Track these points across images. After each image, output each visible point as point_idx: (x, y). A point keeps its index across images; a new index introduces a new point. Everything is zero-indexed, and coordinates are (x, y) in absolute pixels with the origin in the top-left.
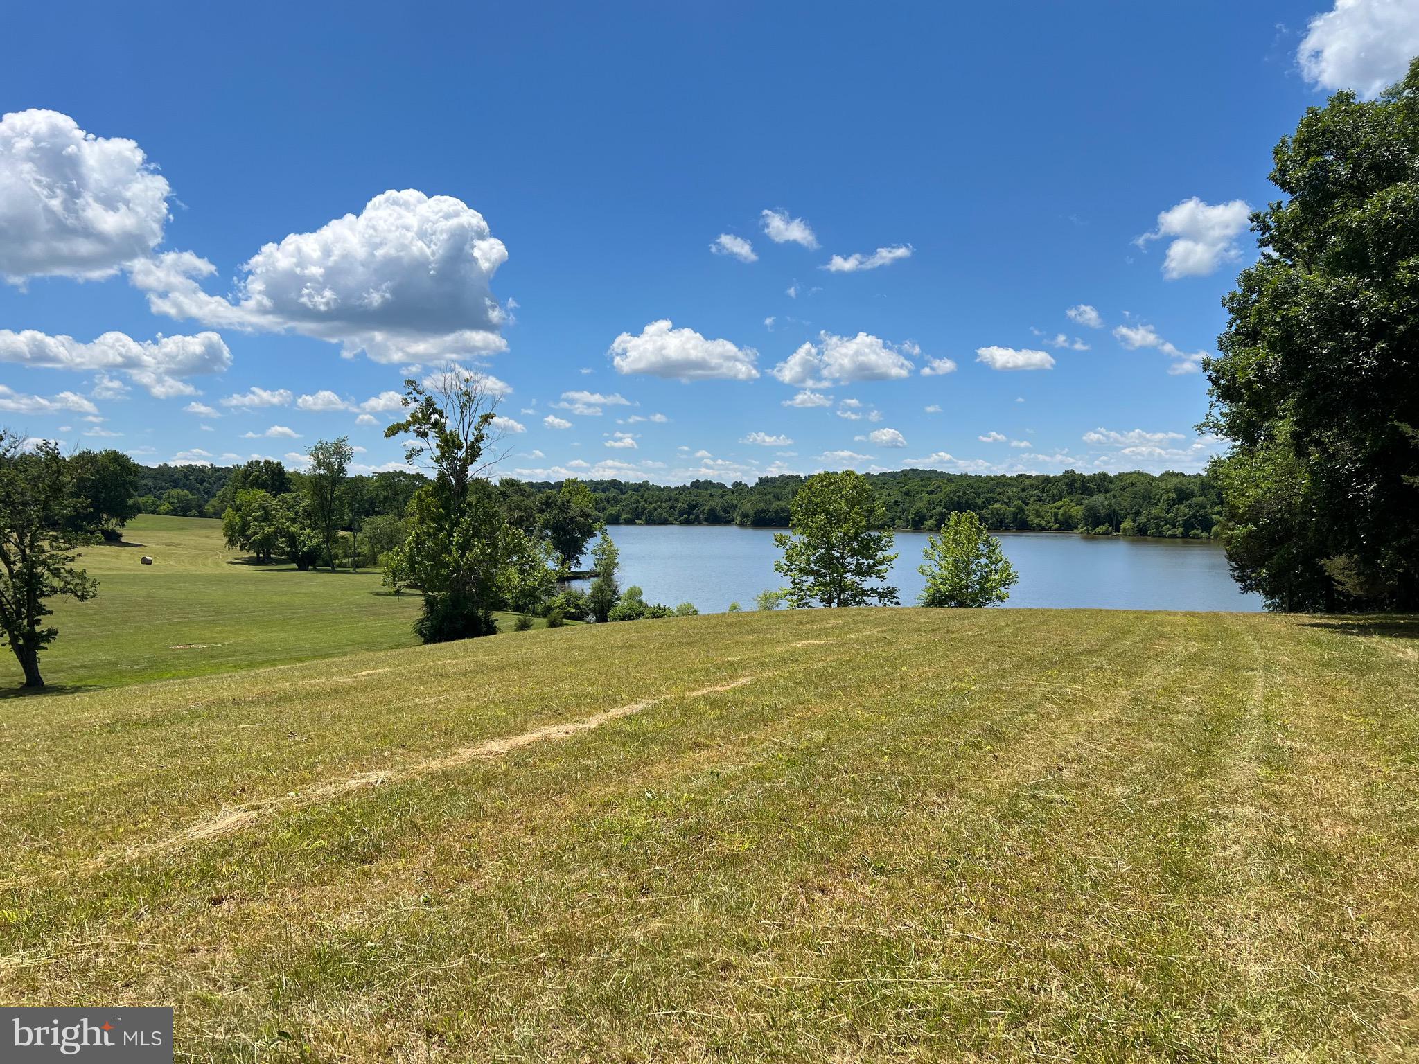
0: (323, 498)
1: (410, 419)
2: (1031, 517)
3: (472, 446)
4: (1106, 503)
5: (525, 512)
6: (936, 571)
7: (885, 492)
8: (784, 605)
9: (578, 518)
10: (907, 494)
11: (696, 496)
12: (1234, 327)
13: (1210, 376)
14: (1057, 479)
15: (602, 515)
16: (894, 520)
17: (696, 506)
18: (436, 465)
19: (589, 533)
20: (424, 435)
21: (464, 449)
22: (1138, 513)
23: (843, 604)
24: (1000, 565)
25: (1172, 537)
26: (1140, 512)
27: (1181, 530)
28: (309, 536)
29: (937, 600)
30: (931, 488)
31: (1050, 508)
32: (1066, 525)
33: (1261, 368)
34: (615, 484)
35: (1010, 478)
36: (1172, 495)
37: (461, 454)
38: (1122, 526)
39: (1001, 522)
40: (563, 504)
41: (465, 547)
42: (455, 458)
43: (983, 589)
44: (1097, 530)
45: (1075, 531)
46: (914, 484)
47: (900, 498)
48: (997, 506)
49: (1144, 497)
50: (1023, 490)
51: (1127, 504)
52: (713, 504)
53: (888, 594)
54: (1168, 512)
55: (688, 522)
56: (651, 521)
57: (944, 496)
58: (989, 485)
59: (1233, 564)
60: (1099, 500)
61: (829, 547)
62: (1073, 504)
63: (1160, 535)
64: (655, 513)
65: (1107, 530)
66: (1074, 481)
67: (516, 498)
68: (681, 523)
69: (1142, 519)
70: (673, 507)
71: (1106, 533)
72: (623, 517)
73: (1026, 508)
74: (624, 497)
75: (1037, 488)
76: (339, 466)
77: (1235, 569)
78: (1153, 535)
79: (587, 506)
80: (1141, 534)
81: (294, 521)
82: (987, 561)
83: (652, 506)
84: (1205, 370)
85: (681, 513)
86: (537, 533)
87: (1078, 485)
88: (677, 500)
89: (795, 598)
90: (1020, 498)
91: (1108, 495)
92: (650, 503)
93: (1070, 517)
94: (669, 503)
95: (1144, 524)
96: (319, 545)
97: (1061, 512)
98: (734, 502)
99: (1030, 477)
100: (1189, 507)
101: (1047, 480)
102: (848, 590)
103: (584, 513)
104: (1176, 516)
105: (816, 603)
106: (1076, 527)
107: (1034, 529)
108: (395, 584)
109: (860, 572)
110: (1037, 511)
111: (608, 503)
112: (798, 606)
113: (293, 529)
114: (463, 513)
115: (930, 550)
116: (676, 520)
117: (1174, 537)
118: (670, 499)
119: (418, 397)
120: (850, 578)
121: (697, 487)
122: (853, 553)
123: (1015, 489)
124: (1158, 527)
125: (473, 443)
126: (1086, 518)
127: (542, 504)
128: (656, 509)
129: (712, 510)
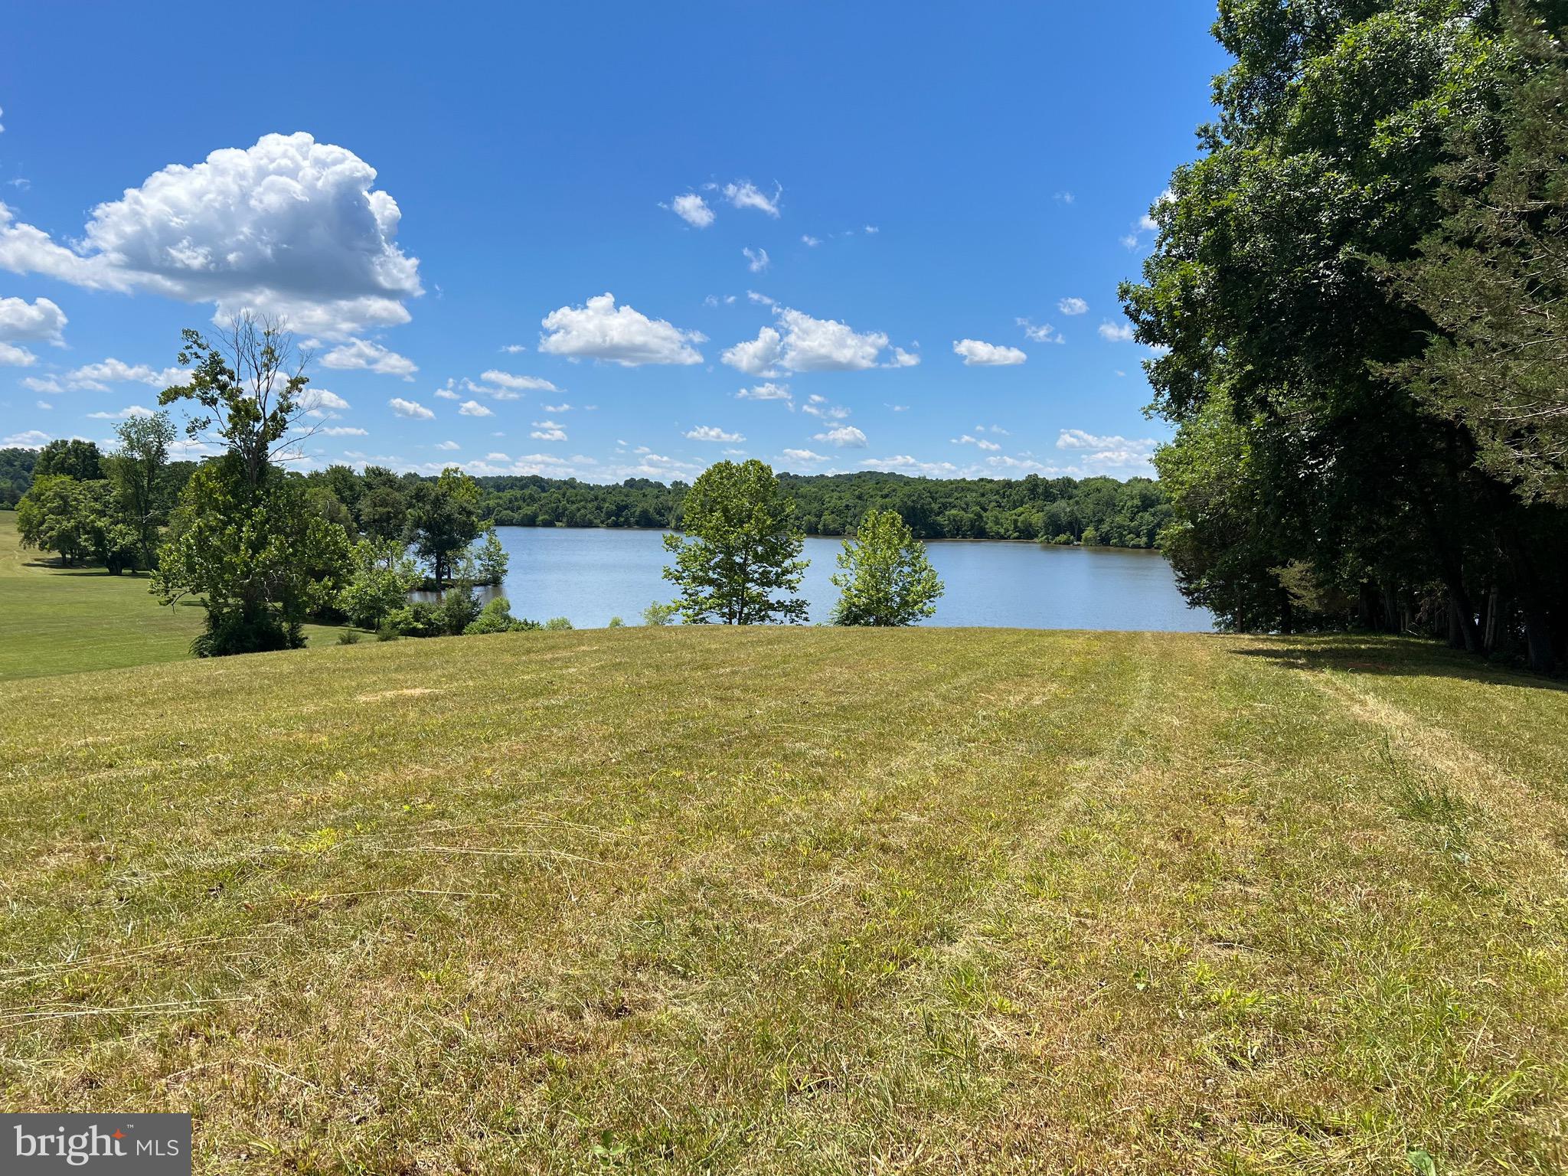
0: (138, 486)
1: (194, 381)
2: (990, 524)
3: (274, 417)
4: (1068, 510)
5: (393, 507)
6: (852, 580)
7: (836, 495)
8: (678, 619)
9: (456, 515)
10: (860, 497)
11: (626, 496)
12: (1164, 248)
13: (1127, 308)
14: (1019, 484)
15: (516, 516)
16: (844, 526)
17: (626, 507)
18: (226, 440)
19: (471, 533)
20: (213, 402)
21: (262, 421)
22: (1101, 521)
23: (745, 620)
24: (924, 574)
25: (1135, 547)
26: (1103, 520)
27: (1144, 539)
28: (121, 531)
29: (852, 617)
30: (886, 491)
31: (1009, 516)
32: (1026, 534)
33: (1187, 287)
34: (535, 480)
35: (969, 483)
36: (1137, 502)
37: (258, 427)
38: (1084, 535)
39: (958, 530)
40: (437, 498)
41: (257, 546)
42: (251, 432)
43: (905, 603)
44: (1058, 539)
45: (1036, 540)
46: (869, 487)
47: (851, 503)
48: (954, 512)
49: (1107, 504)
50: (983, 495)
51: (1089, 511)
52: (646, 505)
53: (796, 608)
54: (1131, 521)
55: (616, 525)
56: (573, 524)
57: (898, 500)
58: (947, 490)
59: (1180, 574)
60: (1061, 506)
61: (729, 551)
62: (1034, 511)
63: (1123, 545)
64: (578, 514)
65: (1068, 539)
66: (1036, 485)
67: (382, 491)
68: (609, 526)
69: (1105, 528)
70: (599, 508)
71: (1067, 543)
72: (540, 518)
73: (984, 515)
74: (543, 495)
75: (998, 493)
76: (158, 448)
77: (1181, 580)
78: (1115, 545)
79: (468, 502)
80: (1104, 542)
81: (101, 514)
82: (910, 570)
83: (575, 506)
84: (1122, 298)
85: (609, 515)
86: (405, 532)
87: (1040, 490)
88: (604, 500)
89: (690, 612)
90: (978, 504)
91: (1071, 502)
92: (573, 502)
93: (1030, 525)
94: (595, 503)
95: (1107, 533)
96: (134, 544)
97: (1021, 519)
98: (670, 504)
99: (991, 481)
100: (1153, 515)
101: (1008, 484)
102: (754, 602)
103: (464, 509)
104: (1140, 525)
105: (715, 618)
106: (1037, 536)
107: (993, 537)
108: (167, 592)
109: (766, 581)
110: (996, 517)
111: (524, 501)
112: (695, 621)
113: (99, 524)
114: (257, 502)
115: (844, 556)
116: (602, 522)
117: (1138, 547)
118: (596, 498)
119: (200, 352)
120: (754, 589)
121: (631, 487)
122: (758, 558)
123: (974, 494)
124: (1121, 536)
125: (275, 413)
126: (1046, 526)
127: (411, 497)
128: (579, 510)
129: (645, 512)
